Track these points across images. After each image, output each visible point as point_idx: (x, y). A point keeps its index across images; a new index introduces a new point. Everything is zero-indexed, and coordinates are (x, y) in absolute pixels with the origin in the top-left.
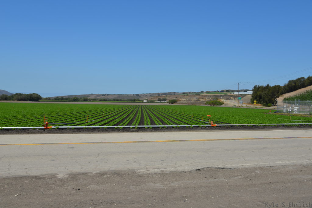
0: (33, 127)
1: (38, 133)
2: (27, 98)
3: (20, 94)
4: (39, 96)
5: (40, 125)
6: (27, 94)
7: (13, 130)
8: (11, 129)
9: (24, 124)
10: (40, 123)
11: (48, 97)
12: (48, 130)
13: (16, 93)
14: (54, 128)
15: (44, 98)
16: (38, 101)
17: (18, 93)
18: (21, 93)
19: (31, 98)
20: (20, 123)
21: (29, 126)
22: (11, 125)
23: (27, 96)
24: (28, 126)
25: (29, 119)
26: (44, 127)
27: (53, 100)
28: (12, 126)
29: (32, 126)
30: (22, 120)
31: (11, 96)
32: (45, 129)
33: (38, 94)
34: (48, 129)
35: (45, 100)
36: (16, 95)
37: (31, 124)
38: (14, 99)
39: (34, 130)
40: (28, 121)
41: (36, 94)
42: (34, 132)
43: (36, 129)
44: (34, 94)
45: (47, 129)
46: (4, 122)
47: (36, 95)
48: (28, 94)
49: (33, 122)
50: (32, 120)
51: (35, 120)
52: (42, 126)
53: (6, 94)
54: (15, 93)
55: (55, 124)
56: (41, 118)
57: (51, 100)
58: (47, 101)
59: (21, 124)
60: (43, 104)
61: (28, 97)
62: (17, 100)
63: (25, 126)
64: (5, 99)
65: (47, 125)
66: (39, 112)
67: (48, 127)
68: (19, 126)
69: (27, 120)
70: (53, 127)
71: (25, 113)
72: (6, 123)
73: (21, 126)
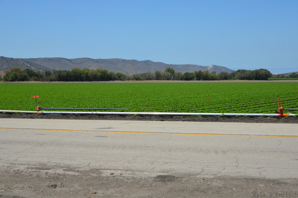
0: (263, 114)
1: (271, 122)
2: (252, 77)
3: (244, 71)
4: (269, 72)
5: (271, 112)
6: (252, 70)
7: (237, 117)
8: (234, 116)
9: (251, 109)
10: (271, 109)
11: (280, 74)
12: (283, 118)
13: (238, 70)
14: (292, 116)
15: (275, 75)
16: (267, 79)
17: (240, 69)
18: (245, 69)
19: (258, 76)
20: (245, 109)
21: (258, 113)
22: (234, 111)
23: (252, 73)
24: (256, 113)
25: (257, 103)
26: (277, 115)
27: (287, 77)
28: (236, 113)
29: (262, 112)
30: (248, 105)
31: (232, 74)
32: (279, 116)
33: (266, 70)
34: (284, 116)
35: (276, 78)
36: (238, 73)
37: (260, 110)
38: (235, 77)
39: (265, 118)
40: (255, 106)
41: (264, 70)
42: (265, 120)
43: (267, 116)
44: (261, 69)
45: (282, 116)
46: (226, 107)
47: (264, 72)
48: (254, 70)
49: (262, 108)
50: (261, 105)
51: (265, 105)
52: (274, 113)
53: (226, 71)
54: (236, 70)
55: (293, 110)
56: (273, 102)
57: (285, 77)
58: (279, 80)
59: (247, 110)
60: (274, 83)
61: (254, 74)
62: (240, 79)
63: (252, 113)
64: (225, 78)
65: (281, 111)
66: (269, 94)
67: (284, 114)
68: (245, 113)
69: (253, 104)
70: (291, 114)
71: (251, 96)
72: (227, 109)
73: (247, 112)
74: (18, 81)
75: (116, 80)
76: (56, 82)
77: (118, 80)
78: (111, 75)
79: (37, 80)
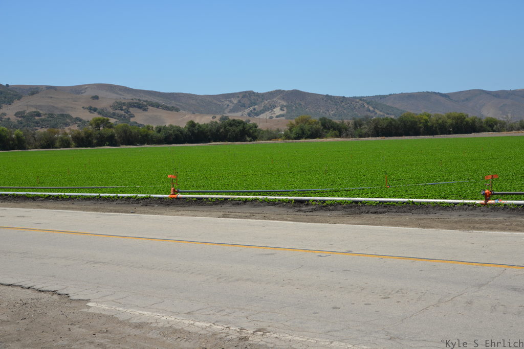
74: (305, 139)
75: (484, 131)
76: (370, 138)
77: (489, 131)
78: (474, 122)
79: (337, 137)
